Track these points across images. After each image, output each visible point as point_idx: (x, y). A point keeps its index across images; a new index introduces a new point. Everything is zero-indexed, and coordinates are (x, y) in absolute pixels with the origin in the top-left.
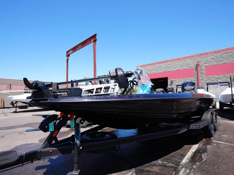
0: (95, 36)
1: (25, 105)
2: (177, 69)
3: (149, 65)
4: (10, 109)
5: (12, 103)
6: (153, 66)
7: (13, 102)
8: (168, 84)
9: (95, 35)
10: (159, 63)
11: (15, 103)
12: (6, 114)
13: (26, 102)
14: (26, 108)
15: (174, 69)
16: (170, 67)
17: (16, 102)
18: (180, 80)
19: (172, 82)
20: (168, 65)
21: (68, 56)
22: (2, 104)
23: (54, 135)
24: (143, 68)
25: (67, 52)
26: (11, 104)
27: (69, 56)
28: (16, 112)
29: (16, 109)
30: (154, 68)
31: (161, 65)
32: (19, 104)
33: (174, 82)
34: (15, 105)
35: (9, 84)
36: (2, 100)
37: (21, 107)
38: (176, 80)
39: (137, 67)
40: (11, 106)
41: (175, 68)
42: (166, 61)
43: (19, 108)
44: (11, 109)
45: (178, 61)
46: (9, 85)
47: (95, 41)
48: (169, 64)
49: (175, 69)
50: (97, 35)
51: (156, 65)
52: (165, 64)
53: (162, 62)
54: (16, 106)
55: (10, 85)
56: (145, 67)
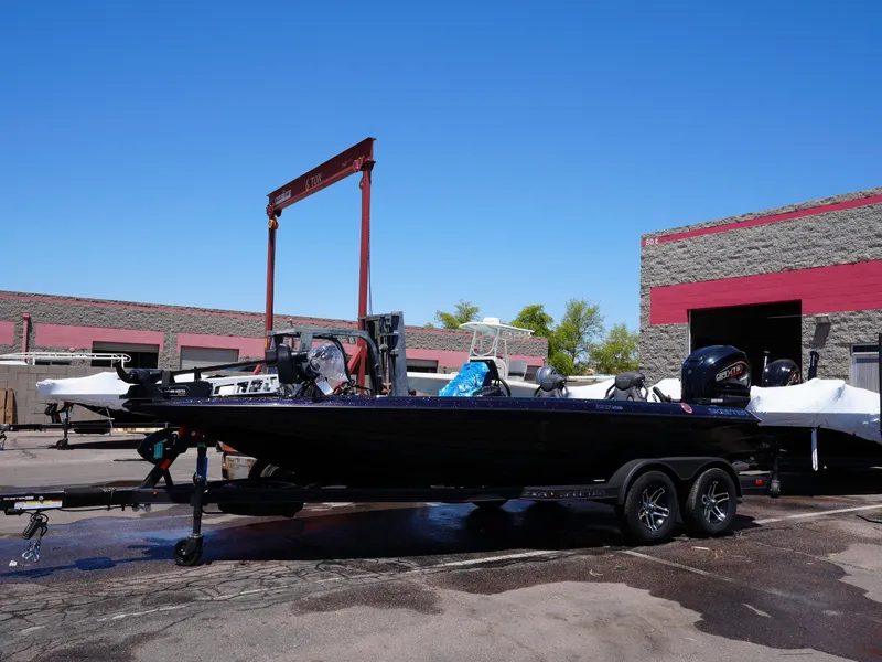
0: (365, 147)
1: (97, 417)
2: (854, 254)
3: (702, 231)
4: (43, 433)
5: (52, 410)
6: (725, 239)
7: (56, 405)
8: (804, 339)
9: (369, 142)
10: (759, 220)
11: (63, 410)
12: (32, 452)
13: (105, 405)
14: (102, 432)
15: (837, 258)
16: (814, 246)
17: (68, 405)
18: (868, 320)
19: (823, 329)
20: (806, 233)
21: (275, 212)
22: (9, 414)
23: (163, 467)
24: (675, 245)
25: (273, 196)
26: (47, 413)
27: (279, 216)
28: (63, 445)
29: (66, 433)
30: (731, 250)
31: (767, 229)
32: (79, 415)
33: (834, 327)
34: (63, 416)
35: (25, 319)
36: (10, 394)
37: (83, 427)
38: (844, 320)
39: (644, 239)
40: (48, 420)
41: (843, 249)
42: (798, 212)
43: (77, 431)
44: (49, 432)
45: (865, 209)
46: (26, 323)
47: (368, 167)
48: (812, 225)
49: (843, 253)
50: (374, 142)
51: (741, 231)
52: (789, 225)
53: (773, 218)
54: (67, 420)
55: (29, 319)
56: (685, 241)
